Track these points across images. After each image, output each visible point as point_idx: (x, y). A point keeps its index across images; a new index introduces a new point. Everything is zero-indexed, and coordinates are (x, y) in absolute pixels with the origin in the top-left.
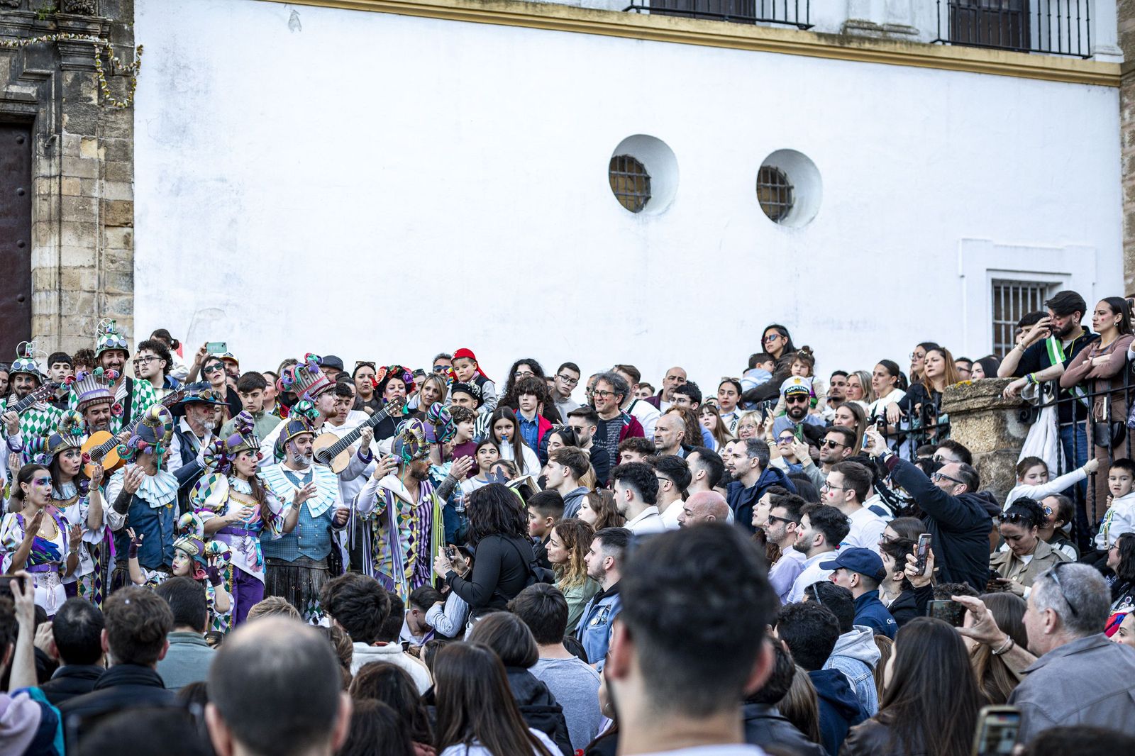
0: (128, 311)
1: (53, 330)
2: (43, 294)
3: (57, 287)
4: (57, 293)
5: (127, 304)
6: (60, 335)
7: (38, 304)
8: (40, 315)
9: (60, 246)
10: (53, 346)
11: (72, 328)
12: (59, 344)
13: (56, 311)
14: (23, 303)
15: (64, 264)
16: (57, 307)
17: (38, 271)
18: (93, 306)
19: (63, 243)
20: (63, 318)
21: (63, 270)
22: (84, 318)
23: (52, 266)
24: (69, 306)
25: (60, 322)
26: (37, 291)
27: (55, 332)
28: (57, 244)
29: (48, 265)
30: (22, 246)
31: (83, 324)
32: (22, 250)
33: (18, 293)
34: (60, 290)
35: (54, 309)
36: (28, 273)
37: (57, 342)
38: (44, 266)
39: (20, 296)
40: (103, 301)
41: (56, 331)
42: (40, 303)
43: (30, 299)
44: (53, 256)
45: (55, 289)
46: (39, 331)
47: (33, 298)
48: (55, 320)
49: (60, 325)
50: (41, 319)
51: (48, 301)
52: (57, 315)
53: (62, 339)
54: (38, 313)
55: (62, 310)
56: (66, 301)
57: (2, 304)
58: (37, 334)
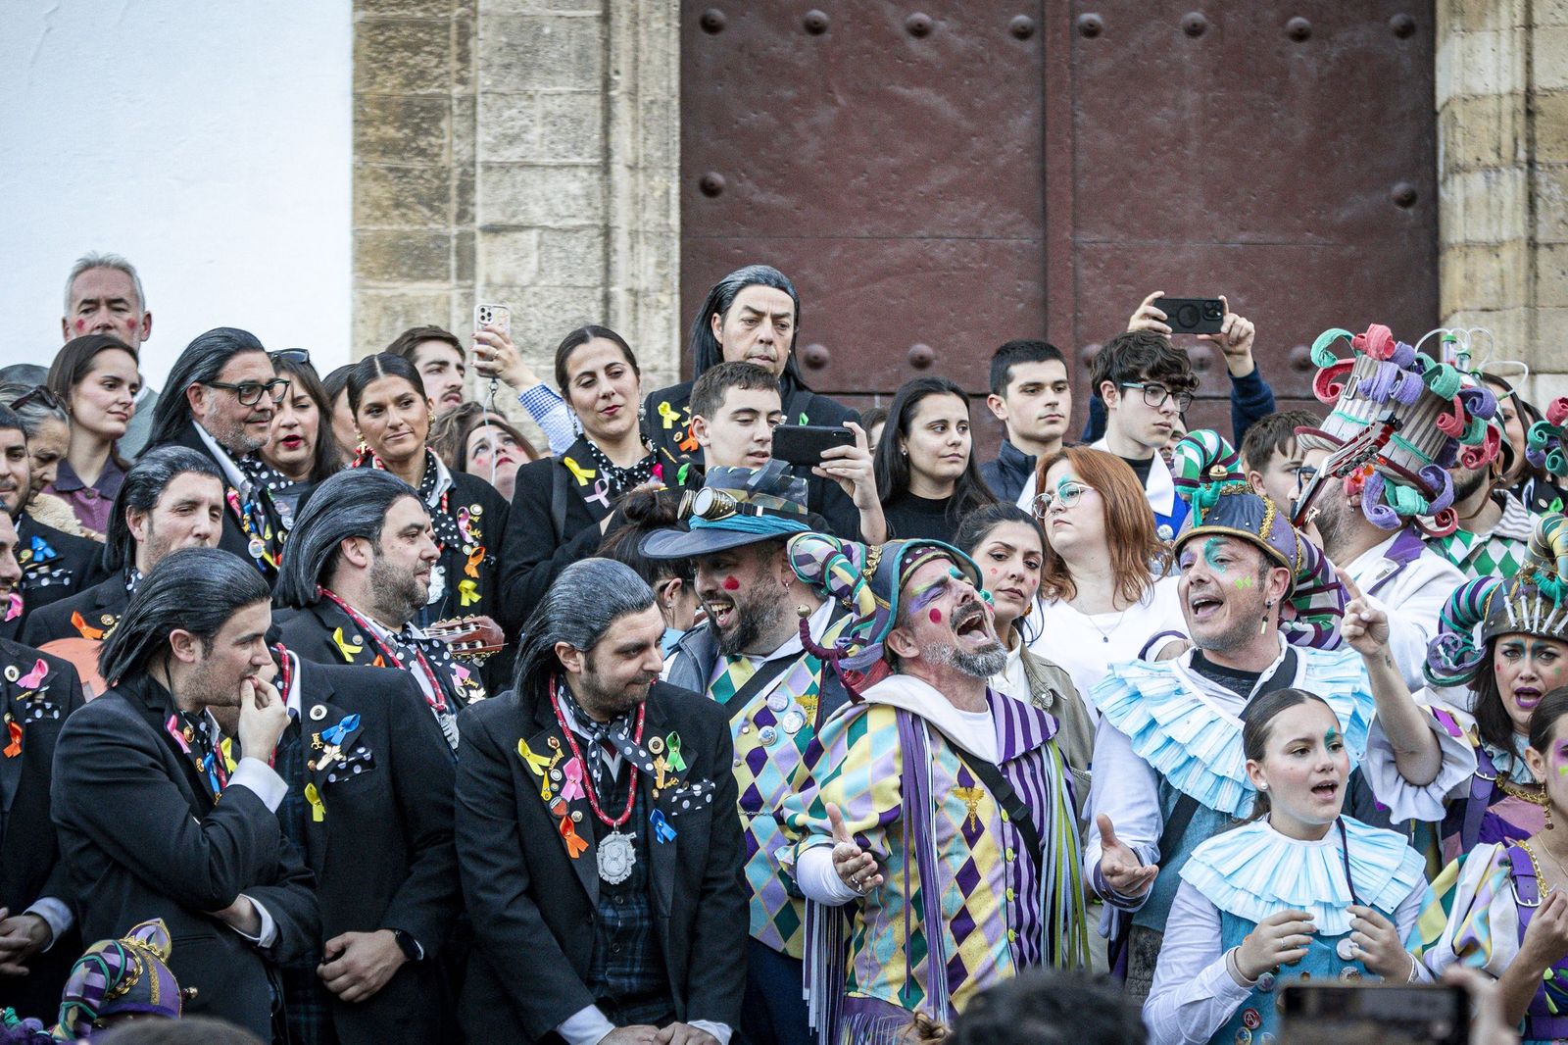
1: (1510, 290)
2: (1477, 181)
3: (1522, 155)
4: (1521, 175)
6: (1532, 306)
7: (1459, 210)
8: (1468, 245)
9: (1529, 26)
10: (1510, 338)
12: (1532, 333)
13: (1521, 230)
14: (1410, 211)
15: (1541, 81)
16: (1521, 216)
17: (1458, 108)
19: (1537, 17)
20: (1542, 252)
21: (1539, 102)
23: (1505, 88)
24: (1560, 214)
25: (1532, 265)
26: (1457, 169)
27: (1517, 295)
28: (1519, 20)
29: (1492, 88)
30: (1405, 31)
32: (1404, 45)
33: (1396, 179)
34: (1531, 163)
35: (1512, 226)
36: (1426, 114)
37: (1523, 328)
38: (1480, 90)
39: (1400, 188)
41: (1522, 291)
42: (1467, 206)
43: (1435, 198)
44: (1506, 61)
45: (1515, 163)
46: (1464, 295)
47: (1442, 192)
48: (1516, 260)
49: (1534, 275)
50: (1470, 259)
51: (1494, 201)
52: (1523, 243)
53: (1541, 318)
54: (1460, 239)
55: (1540, 226)
56: (1550, 198)
57: (1344, 215)
58: (1458, 304)
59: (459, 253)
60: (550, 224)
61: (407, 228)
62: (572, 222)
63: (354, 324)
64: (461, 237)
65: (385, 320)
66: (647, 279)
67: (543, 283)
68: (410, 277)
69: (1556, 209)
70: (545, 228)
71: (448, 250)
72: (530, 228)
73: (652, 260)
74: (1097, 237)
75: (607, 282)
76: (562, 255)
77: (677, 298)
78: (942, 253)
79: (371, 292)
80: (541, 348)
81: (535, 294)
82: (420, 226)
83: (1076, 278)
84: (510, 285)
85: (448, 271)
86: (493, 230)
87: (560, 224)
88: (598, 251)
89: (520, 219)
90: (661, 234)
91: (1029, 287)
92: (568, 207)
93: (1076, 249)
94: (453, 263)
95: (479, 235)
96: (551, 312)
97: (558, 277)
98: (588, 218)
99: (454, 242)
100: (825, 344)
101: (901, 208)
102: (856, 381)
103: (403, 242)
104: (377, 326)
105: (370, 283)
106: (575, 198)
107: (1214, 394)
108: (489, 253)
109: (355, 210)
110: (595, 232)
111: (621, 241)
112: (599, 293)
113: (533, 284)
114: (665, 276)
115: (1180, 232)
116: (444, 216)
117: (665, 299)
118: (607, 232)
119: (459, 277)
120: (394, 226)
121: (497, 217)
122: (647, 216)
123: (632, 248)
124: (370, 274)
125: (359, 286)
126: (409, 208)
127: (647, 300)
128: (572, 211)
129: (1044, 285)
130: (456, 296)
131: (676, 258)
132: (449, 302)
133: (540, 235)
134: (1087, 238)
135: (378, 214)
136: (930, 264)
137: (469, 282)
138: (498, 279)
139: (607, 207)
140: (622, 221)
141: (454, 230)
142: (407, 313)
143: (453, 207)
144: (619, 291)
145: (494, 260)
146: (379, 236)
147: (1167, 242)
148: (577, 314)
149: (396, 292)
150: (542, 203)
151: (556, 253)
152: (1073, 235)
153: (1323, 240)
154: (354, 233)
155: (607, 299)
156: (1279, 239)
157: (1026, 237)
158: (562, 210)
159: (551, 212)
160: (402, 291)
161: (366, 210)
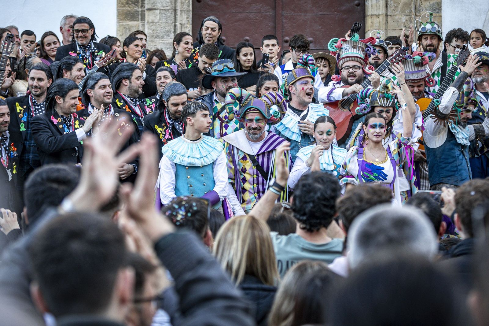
0: (437, 10)
1: (381, 26)
5: (436, 6)
6: (386, 29)
7: (370, 7)
8: (372, 15)
11: (395, 24)
13: (384, 12)
14: (359, 7)
16: (384, 9)
18: (411, 8)
20: (389, 17)
22: (405, 17)
24: (393, 8)
25: (387, 20)
27: (383, 27)
31: (404, 21)
35: (382, 11)
39: (356, 2)
40: (418, 4)
41: (384, 26)
42: (372, 6)
43: (364, 4)
46: (371, 27)
47: (366, 3)
48: (383, 19)
49: (387, 22)
50: (372, 18)
51: (378, 5)
52: (385, 15)
53: (388, 32)
54: (370, 14)
55: (388, 11)
56: (391, 5)
57: (344, 8)
58: (370, 28)
59: (141, 15)
60: (162, 8)
61: (129, 9)
62: (167, 8)
63: (117, 31)
64: (142, 11)
65: (124, 31)
66: (184, 21)
67: (161, 22)
68: (130, 20)
69: (392, 7)
70: (161, 9)
71: (139, 14)
72: (158, 9)
73: (186, 17)
74: (287, 13)
75: (175, 22)
76: (165, 15)
77: (191, 26)
78: (252, 16)
79: (121, 24)
80: (160, 37)
81: (159, 24)
82: (132, 8)
83: (282, 22)
84: (153, 22)
85: (139, 19)
86: (149, 10)
87: (165, 8)
88: (173, 15)
89: (155, 7)
90: (188, 11)
91: (271, 24)
92: (166, 4)
93: (282, 15)
94: (140, 17)
95: (146, 11)
96: (162, 29)
97: (164, 20)
98: (171, 7)
99: (140, 12)
100: (225, 37)
101: (243, 6)
102: (232, 45)
103: (128, 12)
104: (122, 31)
105: (121, 21)
106: (168, 2)
107: (314, 49)
108: (148, 15)
109: (117, 5)
110: (173, 10)
111: (179, 13)
112: (173, 24)
113: (158, 22)
114: (188, 21)
115: (306, 11)
116: (138, 6)
117: (188, 26)
118: (175, 10)
119: (141, 20)
120: (126, 9)
121: (150, 7)
122: (184, 7)
123: (181, 14)
124: (121, 19)
125: (118, 22)
126: (130, 4)
127: (184, 26)
128: (167, 6)
129: (275, 23)
130: (140, 24)
131: (191, 17)
132: (139, 26)
133: (160, 11)
134: (284, 13)
135: (123, 6)
136: (249, 18)
137: (143, 22)
138: (150, 21)
139: (175, 5)
140: (179, 8)
141: (140, 10)
142: (129, 29)
143: (140, 4)
144: (178, 24)
145: (149, 17)
146: (123, 11)
147: (303, 14)
148: (168, 29)
149: (127, 24)
150: (160, 4)
151: (163, 15)
152: (282, 12)
153: (339, 14)
154: (117, 10)
155: (175, 26)
156: (328, 14)
157: (271, 13)
158: (165, 5)
159: (162, 6)
160: (128, 23)
161: (120, 5)
